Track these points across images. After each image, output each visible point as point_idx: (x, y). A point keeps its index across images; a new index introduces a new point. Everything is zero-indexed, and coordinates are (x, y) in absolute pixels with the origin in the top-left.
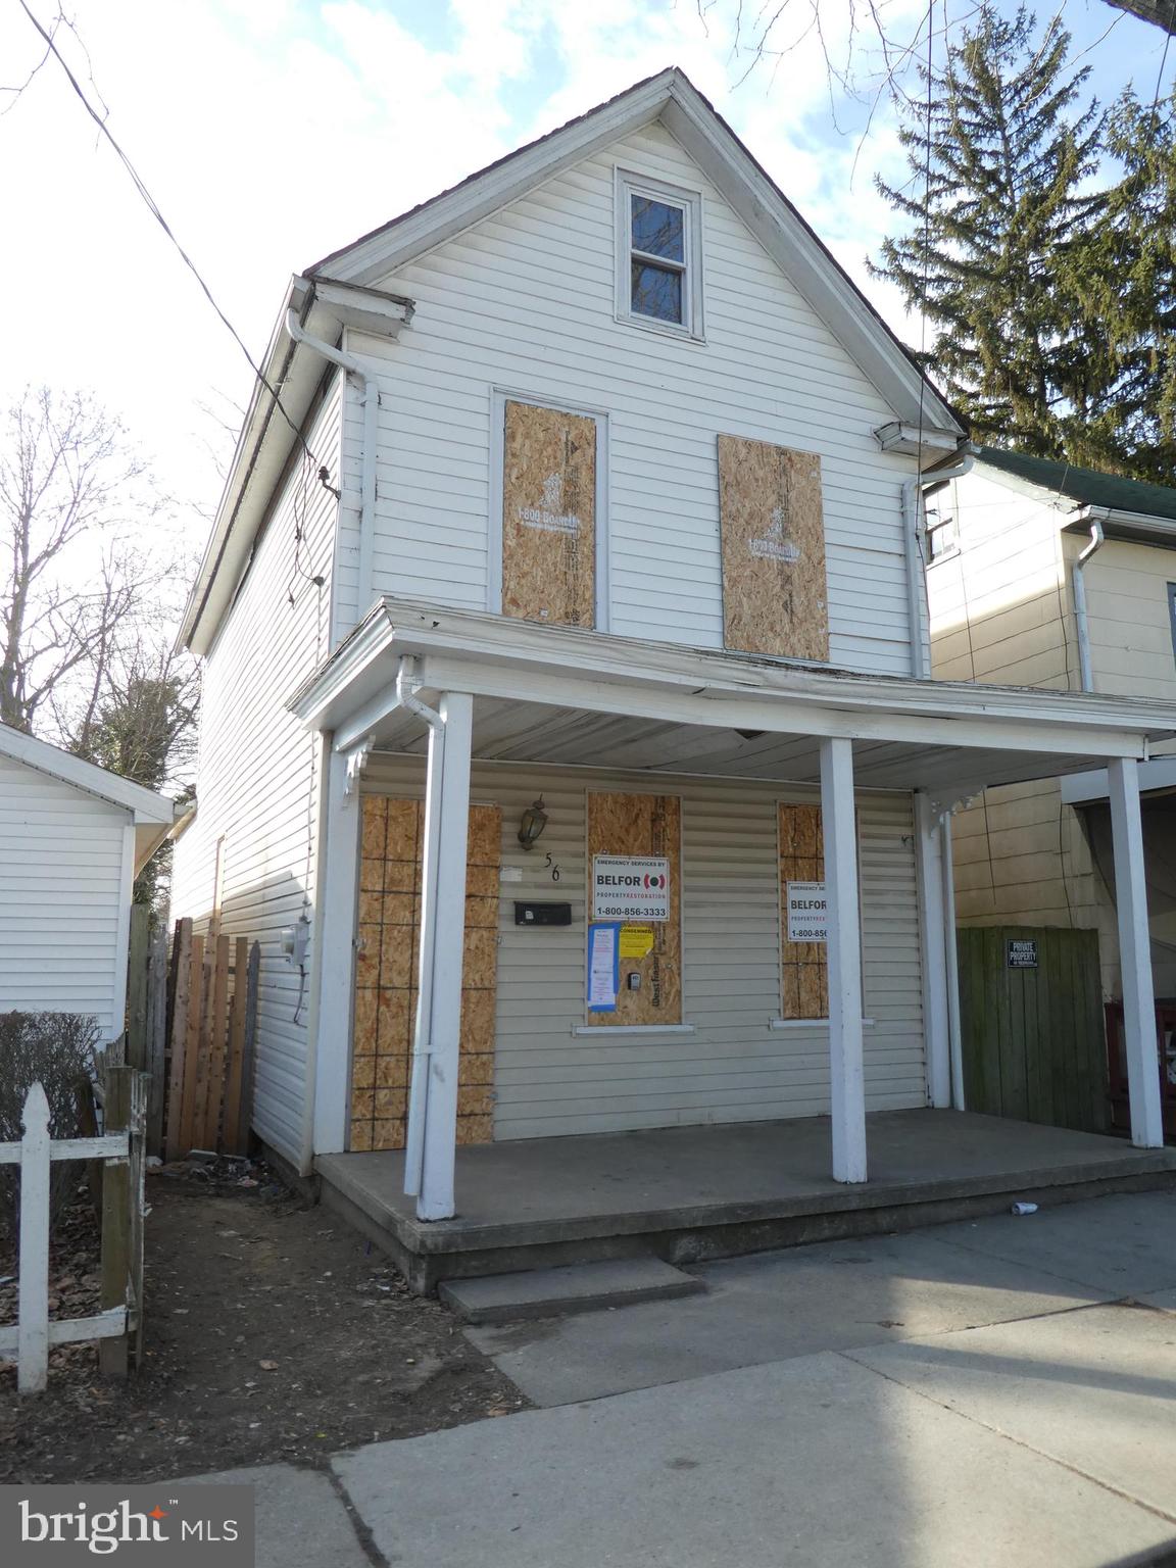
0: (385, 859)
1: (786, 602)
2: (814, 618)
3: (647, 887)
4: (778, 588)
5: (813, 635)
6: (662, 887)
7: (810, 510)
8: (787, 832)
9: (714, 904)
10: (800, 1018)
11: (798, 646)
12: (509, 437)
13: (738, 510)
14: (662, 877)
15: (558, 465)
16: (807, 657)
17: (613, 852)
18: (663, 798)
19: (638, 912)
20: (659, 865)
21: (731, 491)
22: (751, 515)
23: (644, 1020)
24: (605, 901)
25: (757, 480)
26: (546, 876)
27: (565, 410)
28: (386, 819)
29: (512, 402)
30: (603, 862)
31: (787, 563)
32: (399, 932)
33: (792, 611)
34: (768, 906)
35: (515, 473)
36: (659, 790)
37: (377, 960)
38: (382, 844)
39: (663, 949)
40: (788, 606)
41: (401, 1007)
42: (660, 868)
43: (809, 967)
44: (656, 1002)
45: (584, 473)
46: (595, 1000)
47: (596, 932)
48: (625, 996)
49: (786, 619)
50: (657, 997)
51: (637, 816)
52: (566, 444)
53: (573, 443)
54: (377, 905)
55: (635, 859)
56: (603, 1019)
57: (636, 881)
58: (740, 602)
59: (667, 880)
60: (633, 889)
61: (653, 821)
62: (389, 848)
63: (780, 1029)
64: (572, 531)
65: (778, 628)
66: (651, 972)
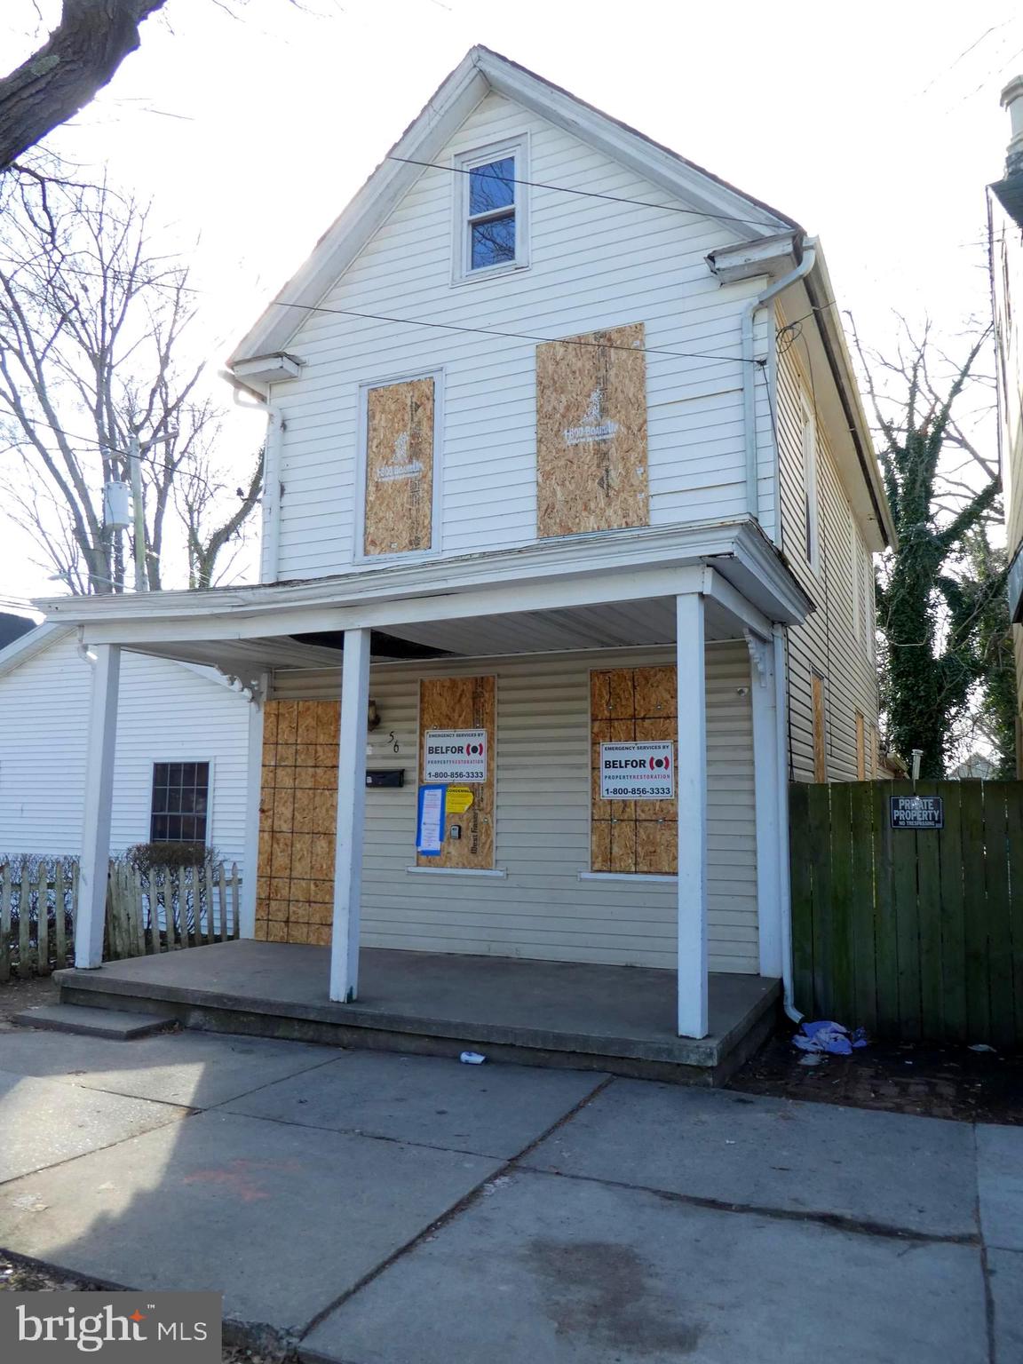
0: (277, 744)
1: (602, 479)
2: (632, 485)
3: (469, 754)
4: (594, 468)
5: (631, 501)
6: (480, 753)
7: (631, 380)
8: (601, 696)
9: (525, 767)
10: (610, 872)
11: (613, 518)
12: (371, 416)
13: (554, 408)
14: (481, 745)
15: (405, 426)
16: (624, 526)
17: (441, 727)
18: (482, 678)
19: (461, 775)
20: (479, 735)
21: (548, 392)
22: (568, 408)
23: (464, 864)
24: (434, 767)
25: (574, 372)
26: (389, 750)
27: (409, 380)
28: (277, 716)
29: (372, 389)
30: (433, 736)
31: (604, 441)
32: (286, 793)
33: (608, 486)
34: (579, 767)
35: (375, 442)
36: (478, 672)
37: (271, 812)
38: (275, 734)
39: (481, 805)
40: (604, 483)
41: (286, 845)
42: (479, 738)
43: (624, 824)
44: (474, 851)
45: (425, 424)
46: (424, 846)
47: (426, 792)
48: (449, 844)
49: (601, 493)
50: (475, 845)
51: (461, 695)
52: (411, 406)
53: (416, 403)
54: (271, 775)
55: (460, 732)
56: (430, 862)
57: (460, 750)
58: (554, 493)
59: (485, 749)
60: (457, 756)
61: (474, 698)
62: (279, 736)
63: (587, 880)
64: (416, 474)
65: (592, 505)
66: (471, 825)
